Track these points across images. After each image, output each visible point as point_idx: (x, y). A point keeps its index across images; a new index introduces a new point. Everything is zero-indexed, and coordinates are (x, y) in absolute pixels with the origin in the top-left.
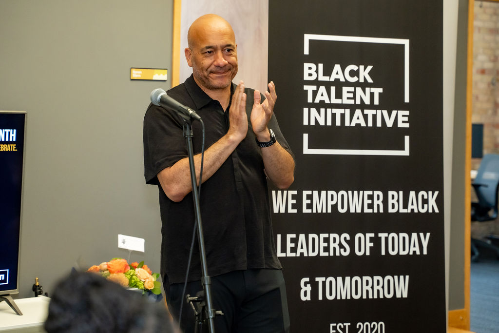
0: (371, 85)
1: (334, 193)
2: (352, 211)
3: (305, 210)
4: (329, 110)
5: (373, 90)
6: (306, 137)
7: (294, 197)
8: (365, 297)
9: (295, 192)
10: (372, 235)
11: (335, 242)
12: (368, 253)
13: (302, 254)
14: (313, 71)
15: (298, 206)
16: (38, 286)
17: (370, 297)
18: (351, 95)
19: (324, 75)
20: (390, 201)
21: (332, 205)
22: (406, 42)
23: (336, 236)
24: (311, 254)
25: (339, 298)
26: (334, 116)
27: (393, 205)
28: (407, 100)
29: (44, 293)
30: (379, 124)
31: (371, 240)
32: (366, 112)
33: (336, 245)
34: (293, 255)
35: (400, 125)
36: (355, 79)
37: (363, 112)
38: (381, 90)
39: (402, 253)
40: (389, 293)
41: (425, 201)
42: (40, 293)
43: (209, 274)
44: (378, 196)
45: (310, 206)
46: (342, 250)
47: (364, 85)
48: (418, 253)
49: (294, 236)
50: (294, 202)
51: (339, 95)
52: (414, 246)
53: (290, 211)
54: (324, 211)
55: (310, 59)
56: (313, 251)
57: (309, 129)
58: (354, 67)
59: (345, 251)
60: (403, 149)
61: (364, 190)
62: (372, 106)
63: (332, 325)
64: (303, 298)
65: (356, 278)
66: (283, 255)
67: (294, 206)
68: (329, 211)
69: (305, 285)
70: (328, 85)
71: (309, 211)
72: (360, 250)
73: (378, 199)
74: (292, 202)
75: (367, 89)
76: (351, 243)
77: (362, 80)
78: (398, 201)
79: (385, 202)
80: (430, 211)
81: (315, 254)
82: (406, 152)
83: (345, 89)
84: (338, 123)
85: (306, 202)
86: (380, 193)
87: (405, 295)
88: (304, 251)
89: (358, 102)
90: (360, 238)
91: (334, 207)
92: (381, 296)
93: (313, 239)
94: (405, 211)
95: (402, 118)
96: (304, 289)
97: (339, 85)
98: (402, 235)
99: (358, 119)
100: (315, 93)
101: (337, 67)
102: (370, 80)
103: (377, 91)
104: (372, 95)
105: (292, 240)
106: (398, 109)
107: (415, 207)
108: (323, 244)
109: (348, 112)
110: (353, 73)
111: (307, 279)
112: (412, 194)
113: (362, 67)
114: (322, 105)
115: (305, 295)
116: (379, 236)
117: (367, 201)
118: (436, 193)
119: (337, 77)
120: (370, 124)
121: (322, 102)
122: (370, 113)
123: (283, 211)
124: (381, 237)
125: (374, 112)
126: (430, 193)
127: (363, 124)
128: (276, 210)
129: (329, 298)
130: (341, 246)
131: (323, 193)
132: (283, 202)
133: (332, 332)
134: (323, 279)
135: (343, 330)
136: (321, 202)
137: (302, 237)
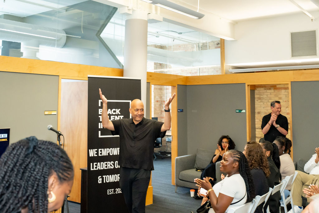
1: (108, 149)
2: (114, 154)
3: (100, 155)
5: (120, 116)
6: (100, 132)
7: (96, 151)
9: (97, 150)
13: (99, 169)
23: (109, 162)
24: (102, 169)
25: (110, 182)
33: (109, 165)
34: (96, 169)
38: (123, 116)
45: (101, 154)
47: (118, 115)
49: (96, 163)
50: (96, 153)
53: (95, 155)
54: (106, 155)
56: (102, 167)
57: (101, 130)
58: (115, 110)
59: (112, 167)
63: (108, 190)
64: (99, 183)
65: (115, 175)
66: (93, 169)
67: (96, 154)
71: (101, 155)
72: (117, 167)
76: (114, 164)
77: (117, 114)
81: (103, 169)
83: (112, 117)
85: (100, 152)
90: (117, 163)
91: (109, 153)
93: (102, 164)
96: (99, 179)
97: (110, 115)
102: (119, 113)
105: (96, 165)
108: (105, 165)
110: (114, 112)
111: (100, 177)
113: (117, 110)
115: (100, 181)
123: (92, 156)
128: (90, 156)
129: (107, 182)
130: (111, 165)
131: (105, 149)
132: (92, 153)
133: (108, 192)
134: (105, 176)
135: (112, 191)
136: (105, 152)
137: (99, 163)
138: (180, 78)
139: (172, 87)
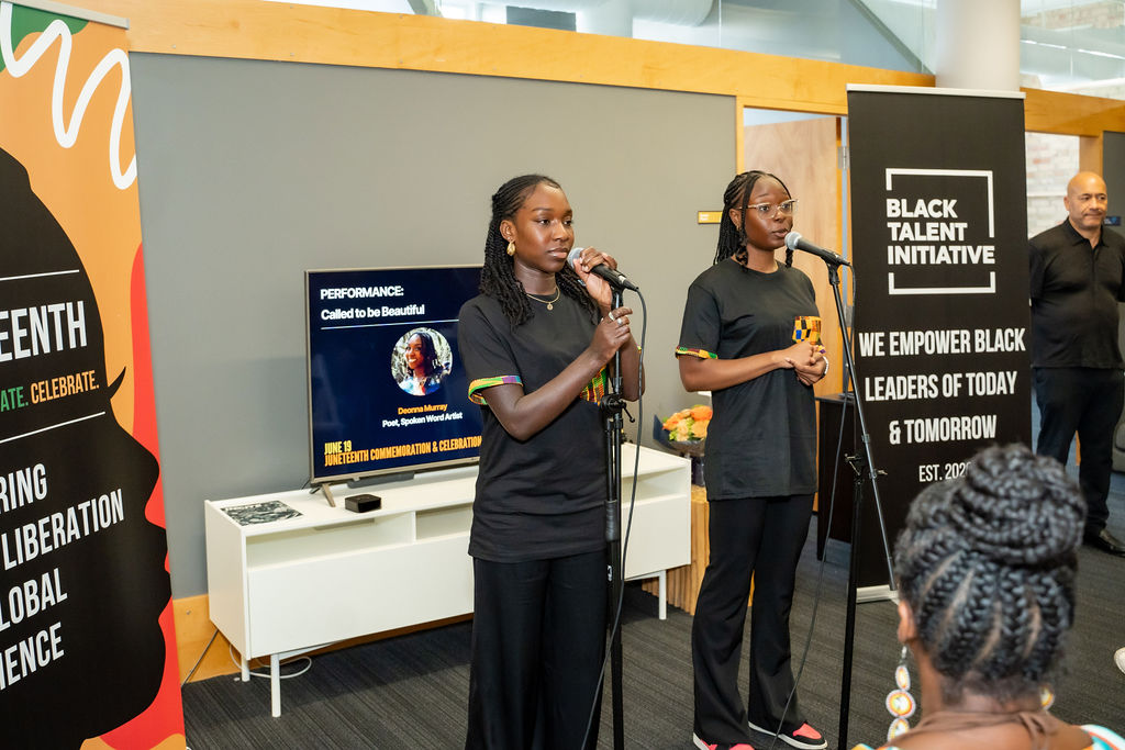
0: (955, 220)
1: (921, 333)
2: (940, 352)
3: (893, 353)
4: (914, 248)
5: (958, 225)
6: (891, 276)
7: (881, 339)
8: (953, 439)
9: (882, 334)
10: (960, 376)
11: (923, 383)
12: (956, 395)
13: (891, 397)
14: (896, 208)
15: (885, 348)
17: (959, 438)
18: (936, 231)
19: (908, 211)
20: (977, 341)
21: (919, 347)
22: (989, 174)
23: (924, 377)
24: (900, 397)
25: (927, 440)
26: (919, 253)
27: (980, 344)
28: (992, 235)
30: (964, 261)
31: (959, 380)
32: (951, 248)
33: (924, 387)
34: (882, 398)
35: (986, 261)
36: (939, 215)
37: (948, 249)
38: (965, 225)
39: (989, 393)
40: (977, 434)
41: (1012, 339)
43: (867, 433)
44: (965, 335)
45: (897, 348)
46: (930, 392)
47: (948, 221)
48: (1005, 392)
49: (882, 379)
50: (882, 344)
51: (923, 232)
52: (1001, 386)
53: (879, 353)
54: (912, 353)
55: (892, 195)
56: (902, 393)
57: (894, 268)
58: (938, 202)
59: (933, 392)
60: (989, 286)
61: (950, 330)
62: (957, 243)
63: (921, 467)
64: (893, 442)
65: (945, 420)
66: (872, 399)
67: (881, 349)
68: (917, 353)
69: (895, 429)
70: (912, 221)
71: (897, 353)
72: (948, 392)
73: (965, 338)
74: (879, 344)
75: (951, 224)
76: (939, 384)
77: (946, 216)
78: (985, 340)
79: (972, 341)
80: (1017, 349)
81: (903, 397)
82: (992, 289)
84: (923, 261)
85: (893, 344)
86: (967, 332)
87: (993, 436)
88: (893, 394)
89: (943, 239)
90: (947, 379)
92: (969, 437)
93: (902, 382)
94: (992, 350)
95: (987, 254)
96: (893, 432)
97: (923, 221)
98: (989, 374)
99: (943, 256)
100: (899, 230)
101: (921, 203)
102: (954, 215)
103: (962, 226)
104: (957, 230)
105: (881, 384)
106: (982, 245)
107: (1001, 346)
108: (912, 387)
109: (933, 248)
110: (938, 208)
111: (896, 423)
112: (999, 332)
113: (946, 201)
114: (907, 242)
115: (895, 439)
116: (967, 376)
117: (954, 341)
118: (1023, 330)
119: (921, 212)
120: (956, 261)
121: (907, 240)
122: (955, 249)
123: (870, 354)
124: (968, 378)
125: (958, 248)
126: (1017, 330)
127: (949, 262)
128: (863, 354)
129: (918, 440)
130: (929, 388)
131: (911, 333)
132: (869, 345)
133: (921, 473)
134: (912, 421)
135: (933, 472)
136: (909, 343)
137: (890, 380)
138: (1112, 110)
139: (1084, 139)
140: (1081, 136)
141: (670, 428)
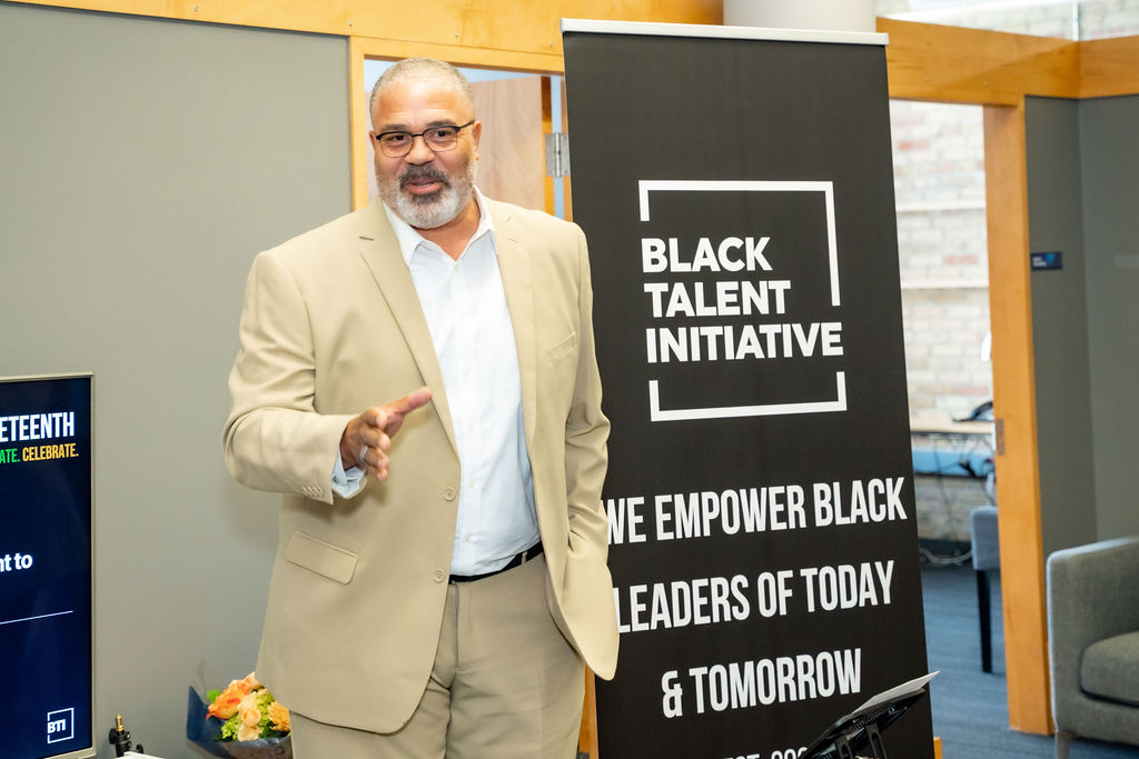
0: (768, 276)
1: (712, 495)
2: (749, 528)
3: (662, 535)
4: (694, 331)
5: (773, 284)
6: (654, 386)
7: (638, 510)
8: (782, 699)
9: (640, 500)
10: (789, 574)
11: (720, 594)
12: (783, 612)
13: (661, 623)
14: (659, 254)
15: (647, 527)
16: (123, 732)
17: (793, 697)
18: (733, 298)
19: (681, 260)
20: (818, 504)
21: (711, 521)
22: (827, 187)
23: (722, 581)
24: (679, 623)
25: (734, 706)
26: (703, 340)
27: (824, 510)
28: (836, 301)
29: (134, 747)
30: (788, 353)
31: (788, 583)
32: (763, 329)
33: (724, 600)
34: (645, 627)
35: (827, 351)
36: (737, 266)
37: (757, 330)
38: (787, 284)
39: (845, 605)
40: (826, 687)
41: (881, 499)
42: (128, 748)
44: (795, 495)
45: (670, 526)
46: (735, 609)
47: (756, 277)
48: (874, 602)
49: (643, 588)
50: (640, 519)
51: (711, 300)
52: (867, 590)
53: (635, 538)
54: (698, 534)
55: (652, 230)
56: (682, 616)
57: (659, 370)
58: (736, 242)
59: (741, 610)
60: (834, 398)
61: (767, 485)
62: (773, 318)
64: (669, 713)
65: (765, 662)
67: (640, 529)
68: (707, 533)
69: (671, 687)
70: (688, 280)
71: (670, 536)
72: (768, 607)
73: (796, 501)
74: (635, 520)
75: (763, 284)
76: (751, 593)
77: (751, 267)
78: (832, 502)
79: (809, 506)
80: (892, 517)
81: (685, 622)
82: (840, 405)
83: (722, 287)
84: (713, 356)
85: (661, 517)
86: (799, 489)
87: (856, 688)
88: (665, 616)
89: (747, 311)
90: (766, 582)
91: (716, 523)
92: (813, 695)
93: (681, 592)
94: (846, 521)
95: (827, 337)
96: (669, 693)
97: (709, 278)
98: (843, 569)
99: (749, 345)
100: (666, 297)
101: (704, 244)
102: (766, 266)
103: (781, 286)
104: (772, 294)
105: (641, 598)
106: (821, 321)
107: (863, 512)
108: (700, 601)
109: (729, 330)
110: (736, 254)
111: (673, 674)
112: (857, 485)
113: (749, 241)
114: (680, 321)
115: (672, 706)
116: (802, 575)
117: (776, 508)
118: (900, 481)
119: (705, 263)
120: (772, 354)
121: (680, 314)
122: (770, 330)
123: (619, 539)
124: (805, 577)
125: (776, 328)
126: (889, 481)
127: (760, 355)
129: (717, 706)
130: (733, 601)
131: (694, 496)
132: (618, 522)
134: (704, 670)
136: (691, 515)
137: (659, 589)
138: (1040, 56)
139: (991, 111)
140: (986, 105)
141: (225, 713)
